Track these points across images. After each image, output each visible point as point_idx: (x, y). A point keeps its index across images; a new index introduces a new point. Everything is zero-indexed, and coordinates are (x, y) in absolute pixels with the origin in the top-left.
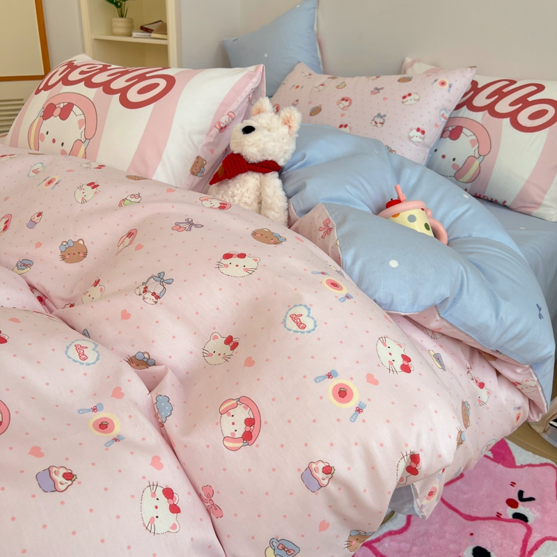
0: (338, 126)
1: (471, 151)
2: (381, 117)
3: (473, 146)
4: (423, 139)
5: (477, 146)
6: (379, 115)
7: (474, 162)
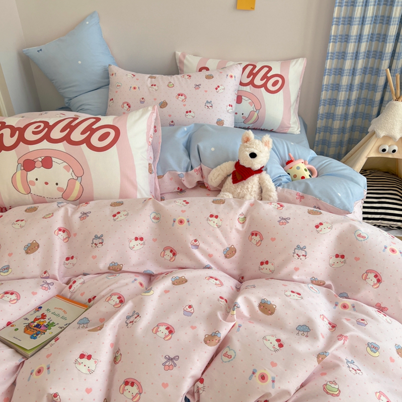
0: (185, 112)
1: (251, 108)
2: (209, 103)
3: (251, 106)
4: (232, 109)
5: (253, 105)
6: (207, 102)
7: (254, 113)
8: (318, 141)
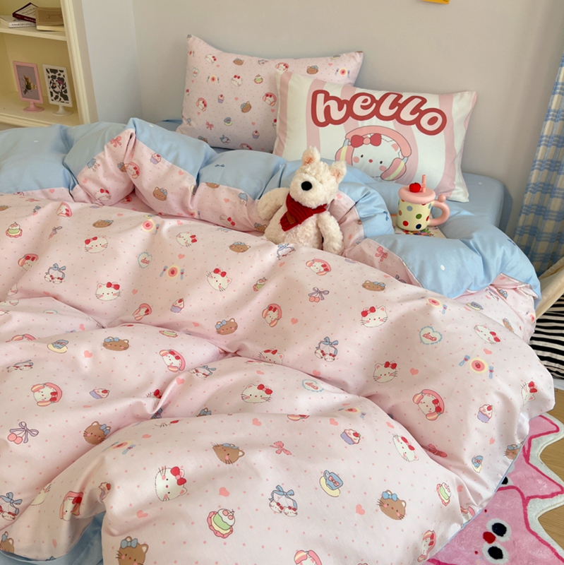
1: (396, 154)
3: (396, 150)
5: (399, 149)
7: (400, 162)
8: (522, 228)
